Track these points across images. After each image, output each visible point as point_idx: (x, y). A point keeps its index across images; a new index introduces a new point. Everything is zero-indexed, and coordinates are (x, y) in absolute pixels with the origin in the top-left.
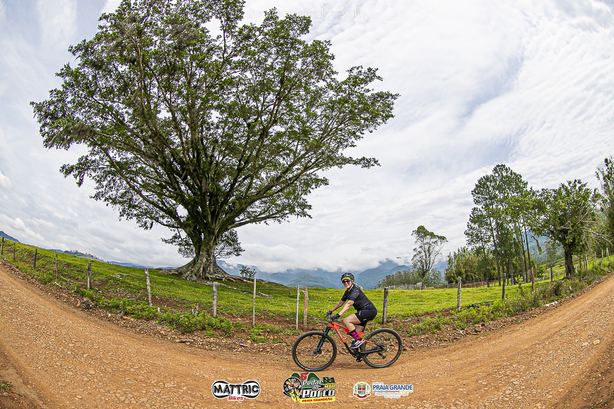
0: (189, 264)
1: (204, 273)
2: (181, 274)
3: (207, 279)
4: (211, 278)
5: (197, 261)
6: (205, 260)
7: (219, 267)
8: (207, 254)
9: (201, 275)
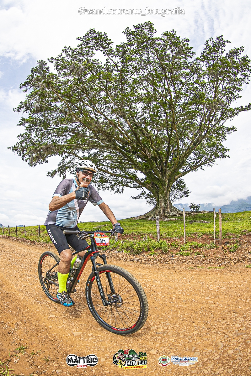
0: (153, 210)
1: (164, 213)
2: (148, 217)
3: (166, 217)
4: (169, 216)
5: (158, 206)
6: (163, 204)
7: (174, 207)
8: (164, 200)
9: (162, 215)
